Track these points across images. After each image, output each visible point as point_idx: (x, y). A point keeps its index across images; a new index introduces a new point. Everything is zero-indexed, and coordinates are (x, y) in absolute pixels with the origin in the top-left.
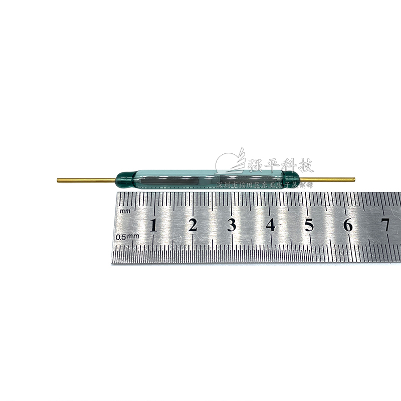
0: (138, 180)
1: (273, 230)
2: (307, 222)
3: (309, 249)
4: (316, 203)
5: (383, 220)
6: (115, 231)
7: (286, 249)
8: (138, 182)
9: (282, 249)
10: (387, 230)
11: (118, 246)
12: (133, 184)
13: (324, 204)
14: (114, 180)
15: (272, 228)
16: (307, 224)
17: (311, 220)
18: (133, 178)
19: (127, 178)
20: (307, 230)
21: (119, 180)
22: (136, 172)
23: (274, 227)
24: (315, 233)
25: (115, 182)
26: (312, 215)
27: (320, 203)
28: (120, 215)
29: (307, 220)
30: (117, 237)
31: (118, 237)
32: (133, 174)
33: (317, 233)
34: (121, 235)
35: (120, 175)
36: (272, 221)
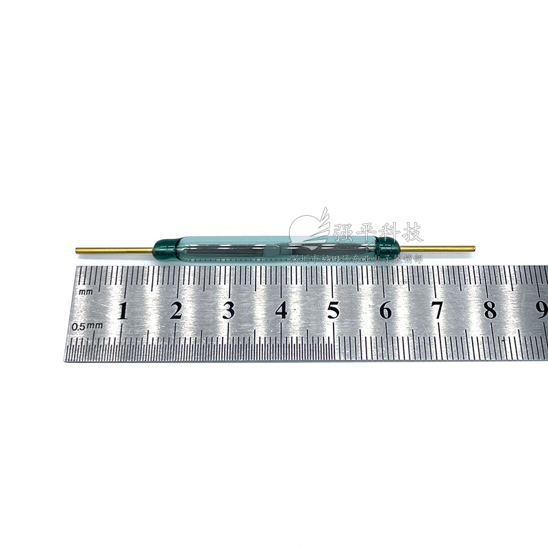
0: (183, 249)
1: (284, 317)
2: (331, 306)
3: (331, 342)
4: (345, 280)
5: (434, 303)
6: (71, 318)
7: (300, 342)
8: (183, 252)
9: (294, 342)
10: (438, 317)
11: (75, 339)
12: (176, 255)
13: (355, 283)
14: (151, 250)
15: (284, 314)
16: (330, 308)
17: (336, 303)
18: (176, 247)
19: (167, 248)
20: (330, 317)
21: (158, 249)
22: (180, 239)
23: (286, 313)
24: (341, 321)
25: (152, 252)
26: (339, 297)
27: (350, 281)
28: (78, 296)
29: (332, 303)
30: (73, 327)
31: (75, 327)
32: (176, 242)
33: (343, 322)
34: (79, 324)
35: (159, 244)
36: (284, 305)
